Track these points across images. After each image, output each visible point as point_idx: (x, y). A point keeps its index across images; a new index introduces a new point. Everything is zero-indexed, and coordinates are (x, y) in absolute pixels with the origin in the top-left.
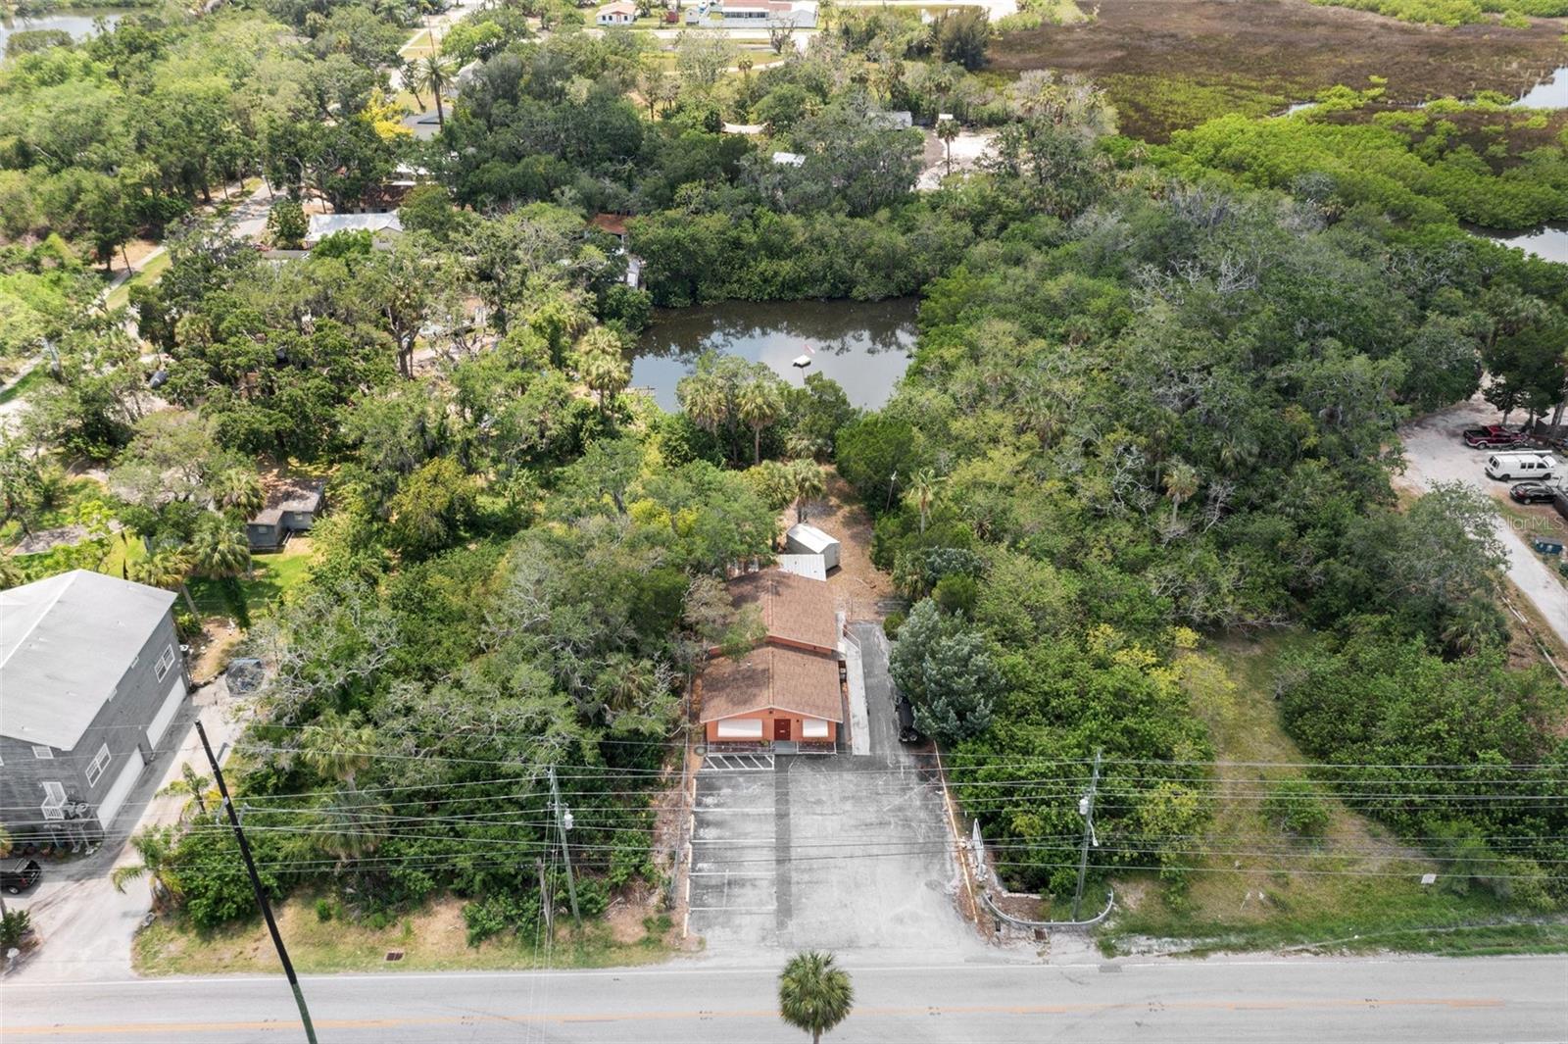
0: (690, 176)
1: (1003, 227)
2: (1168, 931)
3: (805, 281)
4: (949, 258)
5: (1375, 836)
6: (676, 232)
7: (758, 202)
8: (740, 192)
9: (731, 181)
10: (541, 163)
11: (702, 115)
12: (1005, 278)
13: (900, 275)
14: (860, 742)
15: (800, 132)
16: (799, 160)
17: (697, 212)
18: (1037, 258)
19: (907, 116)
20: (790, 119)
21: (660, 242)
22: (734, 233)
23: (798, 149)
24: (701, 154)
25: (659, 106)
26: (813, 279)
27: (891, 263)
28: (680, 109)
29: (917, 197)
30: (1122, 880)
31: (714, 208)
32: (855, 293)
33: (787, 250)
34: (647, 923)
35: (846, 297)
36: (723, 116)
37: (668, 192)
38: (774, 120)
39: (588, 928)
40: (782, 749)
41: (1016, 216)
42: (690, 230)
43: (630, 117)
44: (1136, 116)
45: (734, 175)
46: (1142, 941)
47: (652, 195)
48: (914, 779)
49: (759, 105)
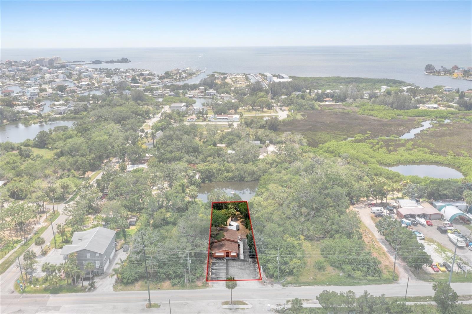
0: (210, 156)
1: (277, 166)
2: (295, 283)
3: (235, 177)
4: (265, 172)
5: (334, 270)
6: (207, 167)
7: (224, 161)
8: (221, 159)
9: (219, 157)
10: (178, 154)
11: (212, 142)
12: (276, 176)
13: (255, 176)
14: (242, 257)
15: (234, 146)
16: (234, 152)
17: (211, 163)
18: (283, 172)
19: (259, 142)
20: (232, 143)
21: (204, 170)
22: (219, 167)
23: (233, 150)
24: (212, 151)
25: (202, 140)
26: (236, 177)
27: (252, 173)
28: (207, 141)
29: (259, 160)
30: (288, 276)
31: (214, 162)
32: (245, 180)
33: (230, 171)
34: (203, 283)
35: (243, 180)
36: (217, 142)
37: (205, 159)
38: (228, 143)
39: (193, 284)
40: (227, 258)
41: (280, 163)
42: (210, 167)
43: (197, 144)
44: (312, 141)
45: (219, 155)
46: (290, 285)
47: (201, 160)
48: (251, 263)
49: (225, 140)
